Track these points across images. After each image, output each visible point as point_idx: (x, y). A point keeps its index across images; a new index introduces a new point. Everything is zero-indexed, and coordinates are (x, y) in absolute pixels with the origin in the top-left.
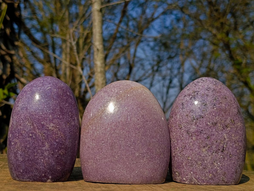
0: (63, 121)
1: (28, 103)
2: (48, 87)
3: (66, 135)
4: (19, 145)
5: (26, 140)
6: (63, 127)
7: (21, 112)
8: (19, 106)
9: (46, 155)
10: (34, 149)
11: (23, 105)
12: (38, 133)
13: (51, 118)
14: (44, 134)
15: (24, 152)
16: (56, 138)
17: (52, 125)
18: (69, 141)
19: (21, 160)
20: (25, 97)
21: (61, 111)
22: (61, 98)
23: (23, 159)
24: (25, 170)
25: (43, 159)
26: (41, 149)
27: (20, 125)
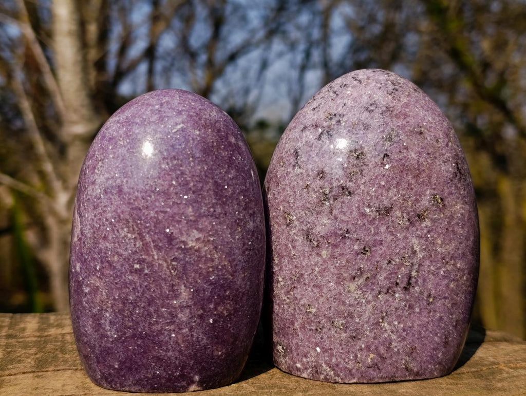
0: (225, 221)
1: (125, 175)
2: (177, 124)
3: (234, 260)
4: (104, 293)
5: (124, 280)
6: (226, 240)
7: (105, 201)
8: (98, 181)
9: (184, 319)
10: (149, 305)
11: (108, 179)
12: (158, 259)
13: (191, 216)
14: (174, 263)
15: (121, 314)
16: (208, 272)
17: (197, 236)
18: (243, 275)
19: (112, 337)
20: (111, 156)
21: (217, 192)
22: (214, 154)
23: (120, 334)
24: (125, 362)
25: (174, 330)
26: (169, 303)
27: (104, 237)
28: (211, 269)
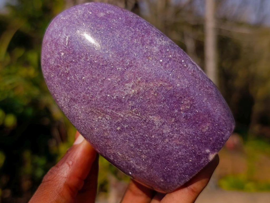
1: (67, 90)
8: (63, 104)
9: (169, 131)
10: (144, 140)
11: (64, 99)
12: (124, 116)
13: (117, 79)
14: (133, 110)
15: (136, 156)
17: (131, 86)
19: (145, 170)
20: (55, 87)
21: (118, 53)
23: (146, 165)
24: (163, 176)
28: (156, 95)
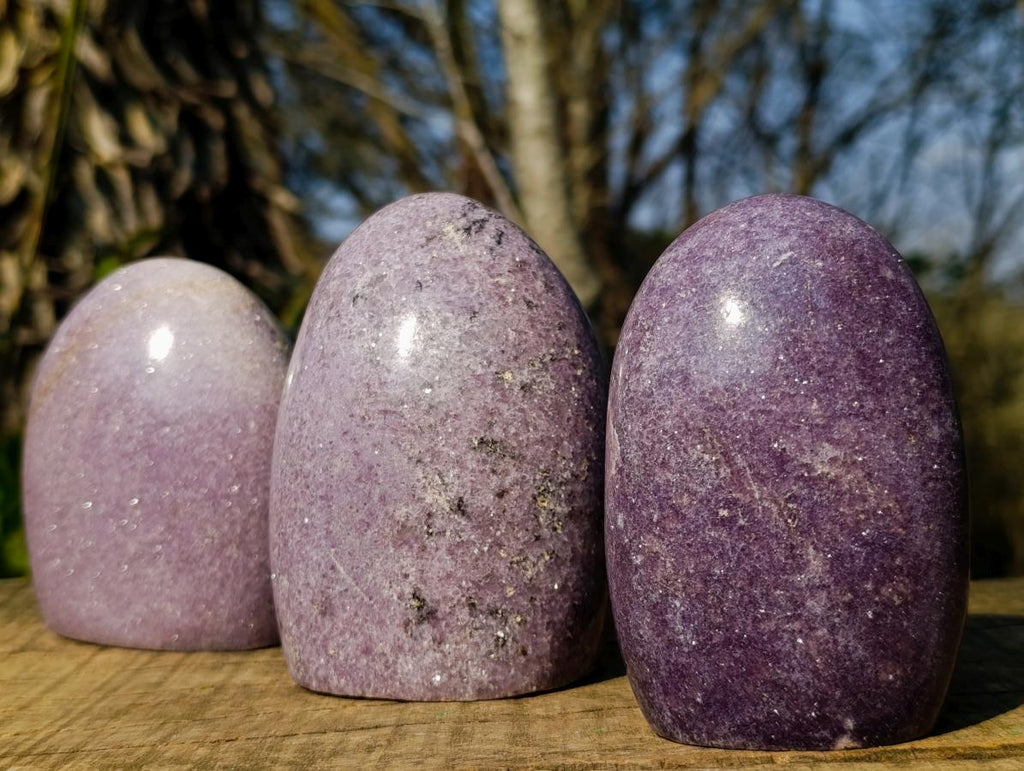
0: (882, 425)
1: (690, 347)
2: (780, 253)
3: (906, 498)
4: (669, 565)
5: (703, 539)
6: (887, 459)
7: (659, 398)
8: (646, 366)
9: (819, 610)
10: (751, 584)
11: (663, 360)
12: (760, 499)
13: (818, 416)
14: (790, 506)
15: (701, 602)
16: (858, 522)
17: (831, 455)
18: (925, 528)
19: (688, 645)
20: (666, 320)
21: (863, 371)
22: (854, 300)
23: (701, 638)
24: (714, 692)
25: (801, 632)
26: (787, 580)
27: (663, 463)
28: (862, 517)
